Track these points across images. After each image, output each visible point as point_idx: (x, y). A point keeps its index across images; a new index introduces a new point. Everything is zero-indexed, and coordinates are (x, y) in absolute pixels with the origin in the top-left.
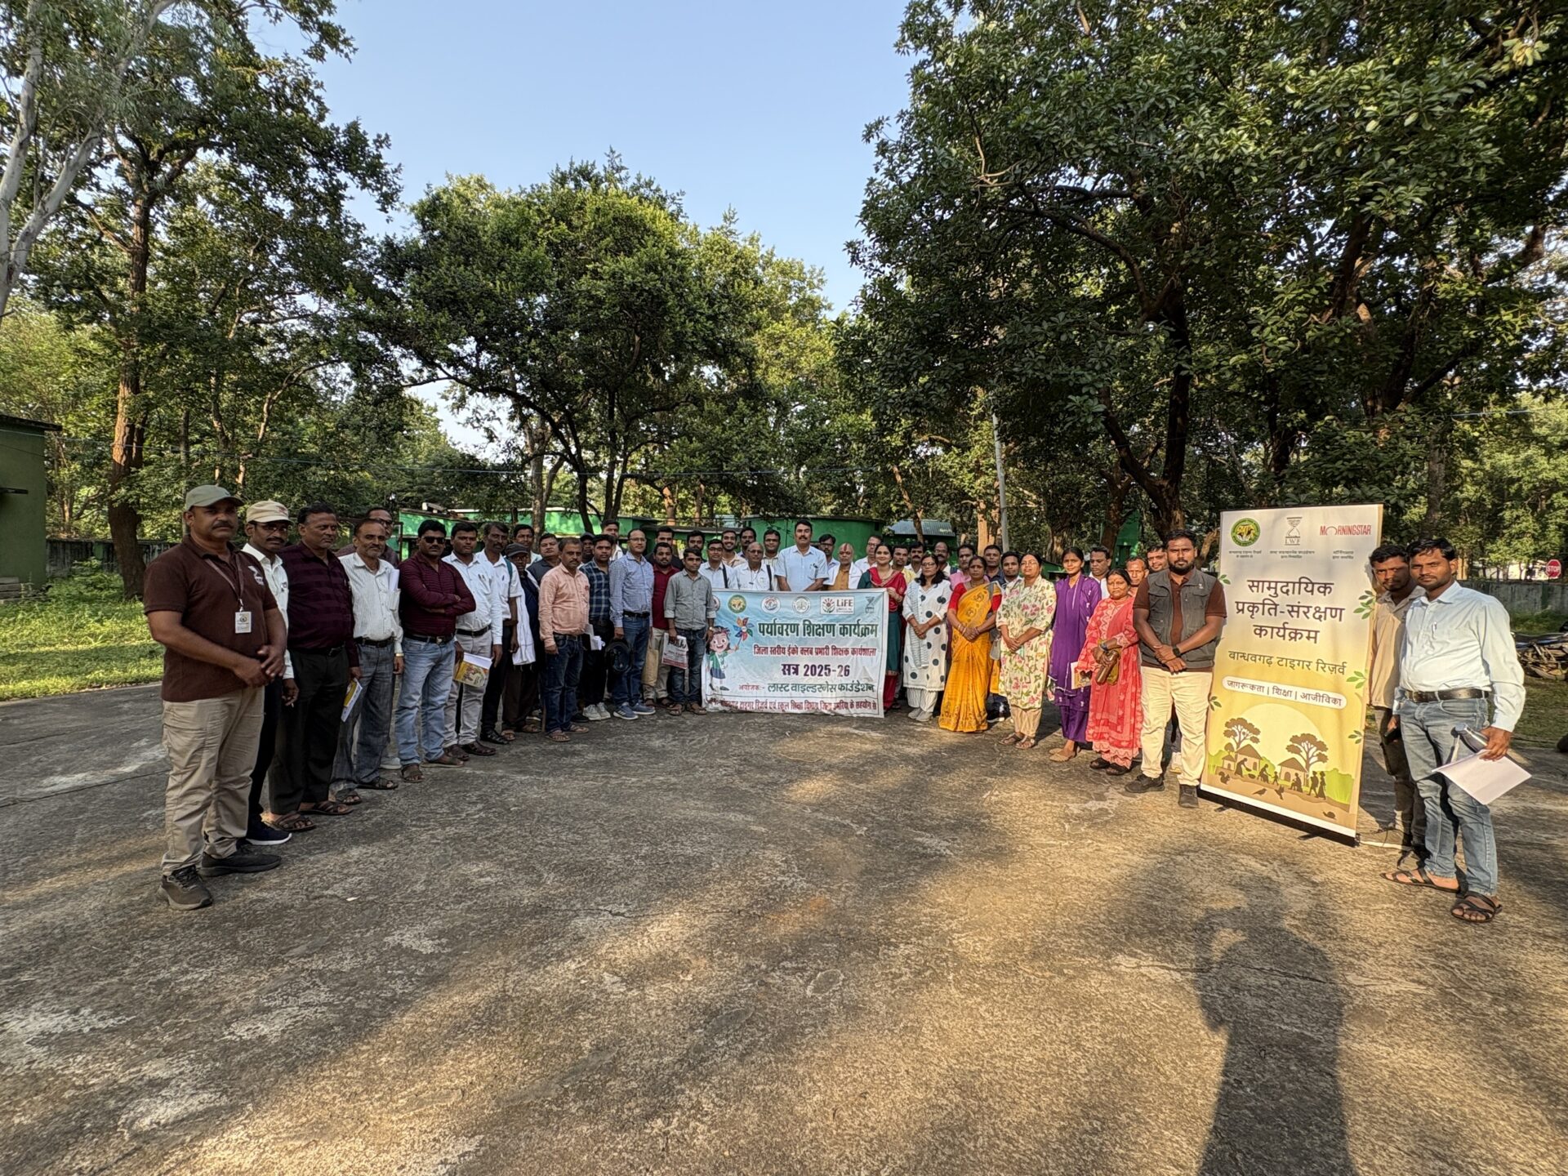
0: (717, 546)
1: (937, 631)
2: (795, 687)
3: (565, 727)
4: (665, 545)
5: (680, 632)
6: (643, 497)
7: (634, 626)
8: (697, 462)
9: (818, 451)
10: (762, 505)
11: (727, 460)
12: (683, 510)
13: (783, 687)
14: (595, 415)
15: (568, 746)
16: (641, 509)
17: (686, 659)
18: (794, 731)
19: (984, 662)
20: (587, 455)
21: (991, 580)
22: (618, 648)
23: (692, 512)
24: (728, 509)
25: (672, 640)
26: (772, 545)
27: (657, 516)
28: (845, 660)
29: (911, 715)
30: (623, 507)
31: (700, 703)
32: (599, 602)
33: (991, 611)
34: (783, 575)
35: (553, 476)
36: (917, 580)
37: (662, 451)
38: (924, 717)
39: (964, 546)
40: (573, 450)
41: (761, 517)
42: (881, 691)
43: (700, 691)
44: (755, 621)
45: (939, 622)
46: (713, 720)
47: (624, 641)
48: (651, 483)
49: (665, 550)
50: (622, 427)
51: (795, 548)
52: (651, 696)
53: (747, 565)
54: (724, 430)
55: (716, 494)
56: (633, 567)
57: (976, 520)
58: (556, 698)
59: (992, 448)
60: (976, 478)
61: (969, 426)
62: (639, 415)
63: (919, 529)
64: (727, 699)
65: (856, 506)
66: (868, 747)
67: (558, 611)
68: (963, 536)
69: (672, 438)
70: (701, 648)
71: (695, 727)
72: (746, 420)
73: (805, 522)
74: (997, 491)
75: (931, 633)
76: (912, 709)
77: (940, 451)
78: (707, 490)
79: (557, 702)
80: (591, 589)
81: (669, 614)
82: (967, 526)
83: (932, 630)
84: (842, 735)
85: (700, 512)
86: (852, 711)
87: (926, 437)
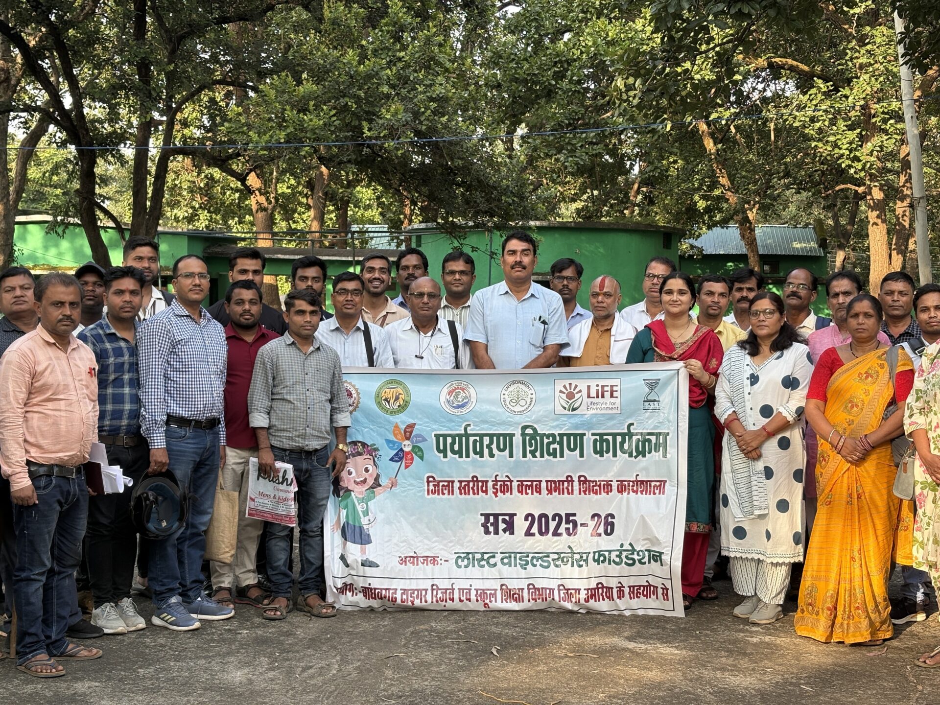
0: (351, 285)
1: (784, 444)
2: (509, 557)
3: (54, 648)
4: (248, 285)
5: (283, 454)
6: (207, 191)
7: (190, 446)
8: (313, 121)
9: (550, 94)
10: (441, 203)
11: (371, 116)
12: (288, 215)
13: (485, 559)
14: (109, 32)
15: (62, 685)
16: (204, 215)
17: (293, 508)
18: (508, 645)
19: (881, 503)
20: (94, 110)
21: (895, 341)
22: (157, 489)
23: (306, 220)
24: (374, 213)
25: (265, 471)
26: (458, 282)
27: (236, 229)
28: (604, 503)
29: (738, 611)
30: (168, 212)
31: (323, 595)
32: (118, 399)
33: (893, 402)
34: (481, 339)
35: (28, 152)
36: (742, 344)
37: (243, 99)
38: (764, 616)
39: (843, 274)
40: (68, 101)
41: (440, 227)
42: (678, 564)
43: (321, 568)
44: (428, 430)
45: (786, 426)
46: (349, 626)
47: (169, 475)
48: (222, 162)
49: (247, 294)
50: (161, 55)
51: (503, 286)
52: (227, 582)
53: (410, 323)
54: (363, 57)
55: (351, 184)
56: (185, 329)
57: (865, 223)
58: (35, 591)
59: (893, 79)
60: (863, 139)
61: (849, 38)
62: (195, 30)
63: (751, 242)
64: (375, 584)
65: (625, 201)
66: (654, 675)
67: (35, 419)
68: (840, 256)
69: (262, 75)
70: (323, 486)
71: (314, 642)
72: (407, 36)
73: (523, 235)
74: (906, 164)
75: (771, 447)
76: (741, 599)
77: (790, 89)
78: (334, 177)
79: (37, 598)
80: (102, 375)
81: (258, 420)
82: (846, 235)
83: (774, 442)
84: (602, 653)
85: (322, 222)
86: (622, 604)
87: (762, 62)
